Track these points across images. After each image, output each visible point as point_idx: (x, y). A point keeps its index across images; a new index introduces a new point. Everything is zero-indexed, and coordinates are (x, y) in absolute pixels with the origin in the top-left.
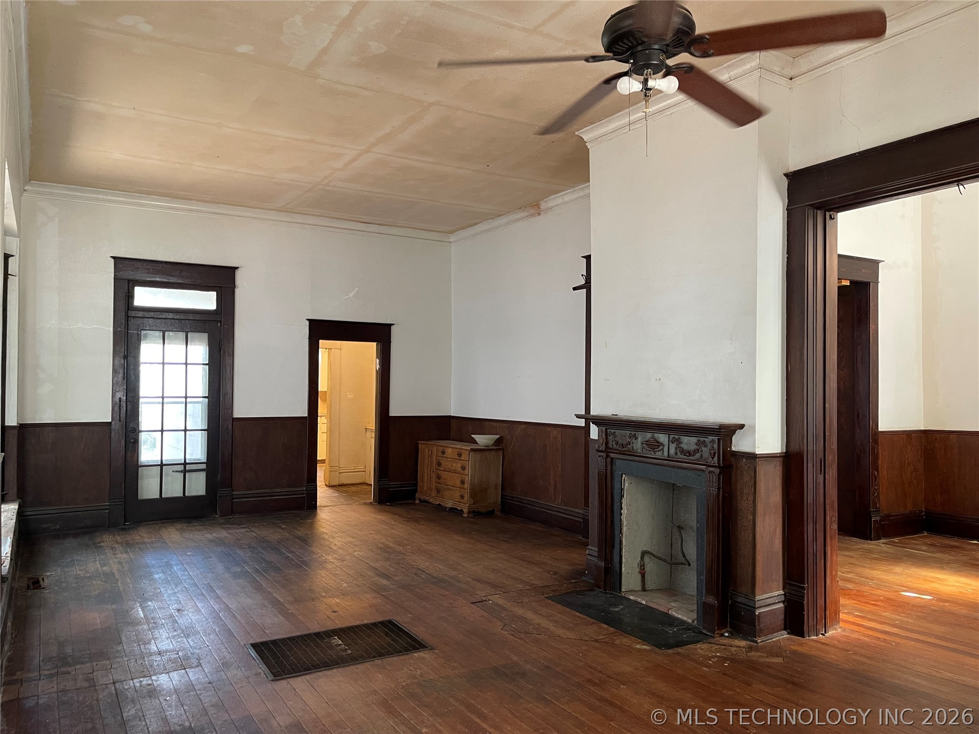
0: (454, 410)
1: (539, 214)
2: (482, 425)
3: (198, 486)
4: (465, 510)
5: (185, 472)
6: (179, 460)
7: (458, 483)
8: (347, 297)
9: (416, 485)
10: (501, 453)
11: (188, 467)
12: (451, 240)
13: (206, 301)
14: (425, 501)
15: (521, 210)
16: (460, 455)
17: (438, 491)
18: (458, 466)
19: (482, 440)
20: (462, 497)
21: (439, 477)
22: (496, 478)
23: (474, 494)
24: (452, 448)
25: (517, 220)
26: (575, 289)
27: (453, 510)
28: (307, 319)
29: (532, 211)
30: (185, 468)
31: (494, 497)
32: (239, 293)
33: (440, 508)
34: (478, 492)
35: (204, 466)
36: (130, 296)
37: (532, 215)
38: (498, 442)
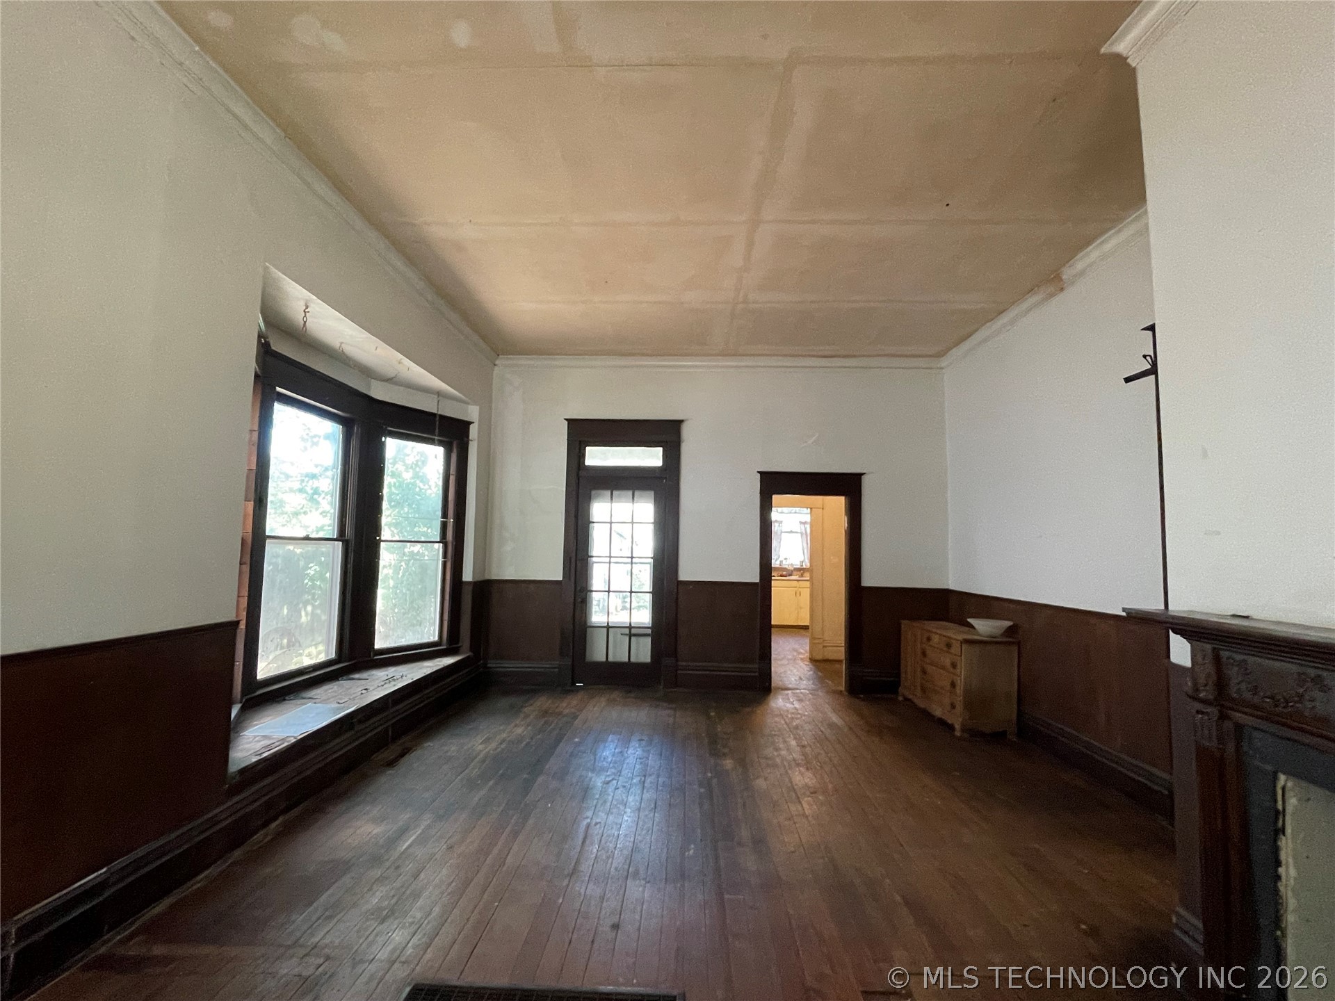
0: (953, 581)
1: (1062, 289)
2: (988, 605)
3: (643, 652)
4: (957, 727)
5: (630, 635)
6: (624, 623)
7: (947, 684)
8: (805, 444)
9: (898, 675)
10: (1015, 649)
11: (633, 631)
12: (943, 365)
13: (650, 457)
14: (909, 700)
15: (1033, 292)
16: (949, 646)
17: (924, 690)
18: (947, 662)
19: (984, 627)
20: (953, 706)
21: (924, 672)
22: (1007, 682)
23: (969, 705)
24: (941, 635)
25: (1029, 310)
26: (1128, 380)
27: (942, 722)
28: (758, 472)
29: (1051, 289)
30: (632, 632)
31: (1006, 713)
32: (685, 448)
33: (926, 714)
34: (976, 702)
35: (649, 631)
36: (582, 456)
37: (1052, 295)
38: (1010, 631)
